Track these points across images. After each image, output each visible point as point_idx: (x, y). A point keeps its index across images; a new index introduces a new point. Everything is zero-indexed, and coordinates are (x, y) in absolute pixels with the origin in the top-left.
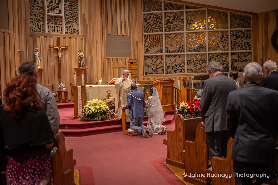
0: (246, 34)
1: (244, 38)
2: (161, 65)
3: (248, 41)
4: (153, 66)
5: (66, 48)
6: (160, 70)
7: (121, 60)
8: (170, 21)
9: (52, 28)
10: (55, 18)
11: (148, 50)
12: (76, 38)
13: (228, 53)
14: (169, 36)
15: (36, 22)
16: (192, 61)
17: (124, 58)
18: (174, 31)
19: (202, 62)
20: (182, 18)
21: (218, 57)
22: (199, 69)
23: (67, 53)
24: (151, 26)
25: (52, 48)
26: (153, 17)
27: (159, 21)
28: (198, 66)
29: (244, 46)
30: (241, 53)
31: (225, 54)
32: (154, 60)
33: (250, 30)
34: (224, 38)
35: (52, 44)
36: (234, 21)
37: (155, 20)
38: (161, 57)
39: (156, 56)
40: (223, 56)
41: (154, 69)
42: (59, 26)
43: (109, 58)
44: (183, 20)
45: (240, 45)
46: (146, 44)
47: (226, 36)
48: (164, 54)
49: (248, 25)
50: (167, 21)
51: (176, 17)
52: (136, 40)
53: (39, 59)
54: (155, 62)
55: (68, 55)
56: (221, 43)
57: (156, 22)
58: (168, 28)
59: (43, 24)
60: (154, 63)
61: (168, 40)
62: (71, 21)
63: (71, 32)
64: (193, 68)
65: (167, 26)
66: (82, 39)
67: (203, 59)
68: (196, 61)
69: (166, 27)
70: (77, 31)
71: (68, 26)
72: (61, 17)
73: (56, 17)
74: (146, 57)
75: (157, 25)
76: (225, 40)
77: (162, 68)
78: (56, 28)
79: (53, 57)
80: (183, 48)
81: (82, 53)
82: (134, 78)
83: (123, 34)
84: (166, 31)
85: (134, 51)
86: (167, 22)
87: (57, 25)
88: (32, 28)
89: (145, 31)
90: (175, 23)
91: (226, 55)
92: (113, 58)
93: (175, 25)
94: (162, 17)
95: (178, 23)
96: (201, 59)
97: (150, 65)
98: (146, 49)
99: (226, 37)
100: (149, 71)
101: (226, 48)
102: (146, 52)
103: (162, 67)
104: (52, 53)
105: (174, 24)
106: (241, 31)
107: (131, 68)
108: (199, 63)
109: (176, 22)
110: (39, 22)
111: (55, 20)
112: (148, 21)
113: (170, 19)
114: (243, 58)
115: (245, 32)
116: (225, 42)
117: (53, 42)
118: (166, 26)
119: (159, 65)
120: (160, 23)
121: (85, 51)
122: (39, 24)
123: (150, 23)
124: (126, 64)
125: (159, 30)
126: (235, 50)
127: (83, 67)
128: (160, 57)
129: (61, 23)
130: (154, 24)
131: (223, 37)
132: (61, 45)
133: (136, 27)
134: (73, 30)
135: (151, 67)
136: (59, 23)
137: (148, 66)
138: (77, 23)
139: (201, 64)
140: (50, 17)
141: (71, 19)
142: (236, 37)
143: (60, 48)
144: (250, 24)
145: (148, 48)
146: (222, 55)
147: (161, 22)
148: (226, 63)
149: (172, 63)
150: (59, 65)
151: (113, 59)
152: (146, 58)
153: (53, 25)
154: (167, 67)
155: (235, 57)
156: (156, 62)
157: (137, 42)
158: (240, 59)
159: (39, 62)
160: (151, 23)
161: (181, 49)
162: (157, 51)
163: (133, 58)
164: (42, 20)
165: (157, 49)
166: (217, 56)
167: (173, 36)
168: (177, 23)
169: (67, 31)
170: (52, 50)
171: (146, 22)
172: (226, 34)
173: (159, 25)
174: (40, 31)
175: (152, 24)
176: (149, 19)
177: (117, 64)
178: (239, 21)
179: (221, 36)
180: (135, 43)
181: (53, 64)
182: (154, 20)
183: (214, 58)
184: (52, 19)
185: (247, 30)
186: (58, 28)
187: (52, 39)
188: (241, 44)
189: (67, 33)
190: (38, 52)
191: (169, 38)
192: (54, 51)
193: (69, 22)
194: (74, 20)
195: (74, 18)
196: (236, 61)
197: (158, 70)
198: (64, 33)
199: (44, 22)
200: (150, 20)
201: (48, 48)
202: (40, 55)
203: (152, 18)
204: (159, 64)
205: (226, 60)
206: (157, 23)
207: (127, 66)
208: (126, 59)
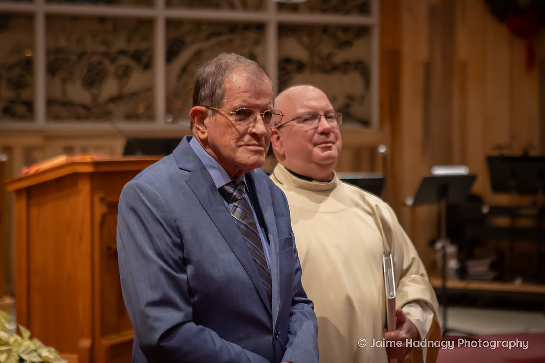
13: (261, 27)
16: (74, 58)
19: (132, 63)
21: (213, 41)
22: (113, 100)
28: (110, 87)
30: (325, 30)
31: (247, 27)
40: (237, 37)
64: (78, 93)
68: (96, 59)
91: (251, 35)
96: (125, 49)
108: (111, 68)
114: (329, 57)
126: (295, 12)
139: (124, 74)
155: (296, 50)
158: (317, 62)
196: (300, 67)
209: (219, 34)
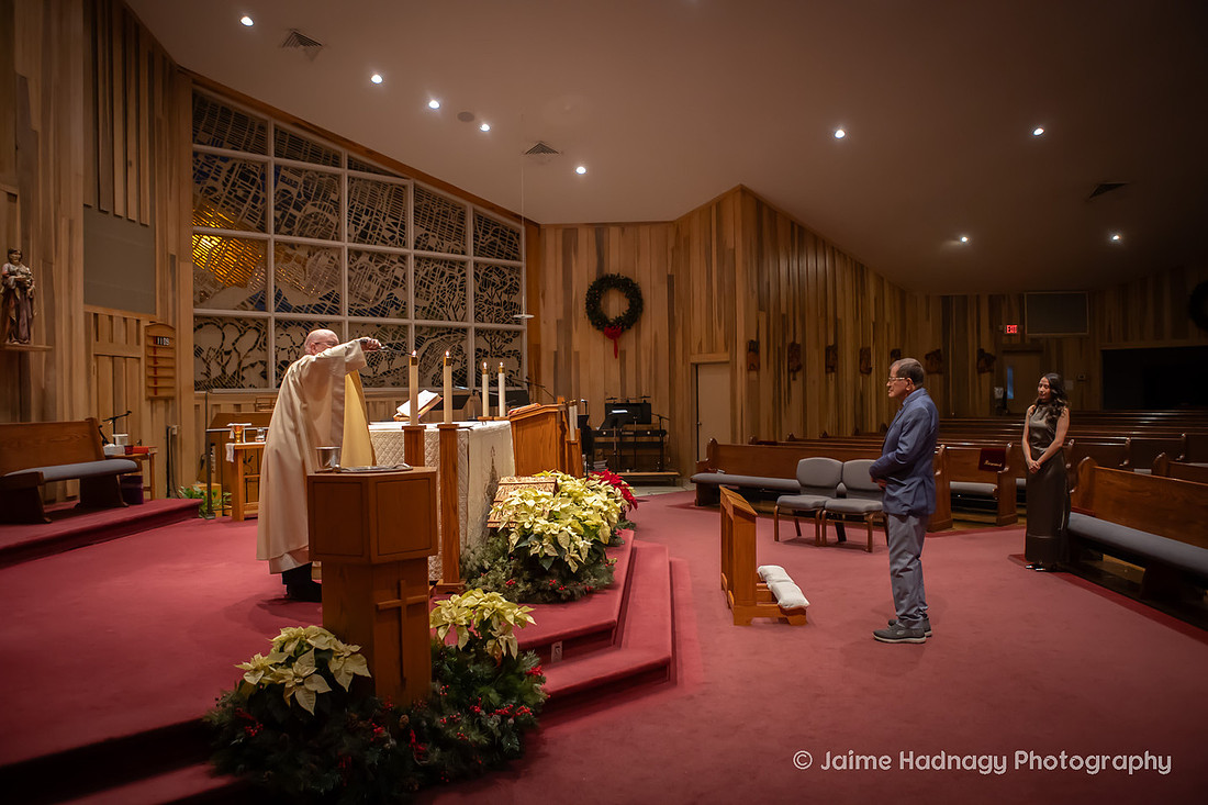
0: (508, 277)
1: (506, 287)
2: (257, 355)
3: (514, 299)
4: (226, 358)
6: (252, 375)
7: (123, 324)
8: (291, 199)
11: (207, 296)
13: (465, 330)
14: (290, 251)
17: (132, 317)
18: (307, 236)
19: (394, 351)
20: (333, 197)
21: (440, 338)
22: (384, 373)
24: (221, 202)
26: (231, 171)
27: (253, 192)
28: (383, 366)
29: (504, 312)
30: (498, 332)
31: (457, 330)
32: (232, 334)
33: (519, 269)
34: (454, 281)
36: (481, 236)
37: (239, 183)
38: (260, 326)
39: (238, 319)
40: (452, 336)
41: (230, 370)
44: (337, 204)
45: (496, 308)
47: (459, 275)
48: (272, 314)
49: (512, 254)
50: (283, 196)
51: (314, 190)
52: (172, 249)
54: (233, 344)
56: (447, 295)
57: (240, 193)
58: (286, 224)
60: (231, 348)
61: (285, 265)
65: (283, 216)
67: (397, 341)
69: (278, 216)
74: (198, 322)
75: (246, 206)
76: (458, 289)
77: (260, 368)
80: (337, 300)
82: (163, 402)
83: (133, 214)
84: (277, 231)
85: (164, 292)
86: (284, 201)
90: (309, 208)
91: (460, 335)
92: (99, 310)
93: (310, 215)
94: (263, 177)
95: (321, 211)
96: (391, 342)
97: (212, 354)
98: (198, 291)
99: (459, 280)
100: (208, 374)
101: (460, 312)
102: (198, 299)
103: (261, 362)
105: (308, 212)
106: (497, 269)
107: (155, 360)
109: (315, 205)
112: (209, 182)
113: (294, 192)
114: (501, 348)
115: (506, 272)
116: (456, 293)
118: (279, 214)
119: (250, 353)
120: (256, 199)
123: (215, 190)
124: (138, 344)
125: (254, 225)
126: (483, 321)
128: (253, 324)
130: (232, 197)
131: (452, 277)
135: (219, 360)
137: (204, 355)
139: (392, 358)
142: (486, 284)
144: (516, 250)
145: (207, 285)
146: (448, 333)
147: (262, 195)
148: (459, 358)
149: (297, 349)
151: (96, 315)
152: (201, 323)
154: (279, 363)
155: (484, 344)
156: (236, 341)
157: (173, 258)
158: (494, 350)
160: (222, 192)
161: (328, 303)
162: (243, 303)
163: (162, 319)
165: (244, 295)
166: (436, 337)
167: (303, 253)
168: (317, 210)
171: (199, 187)
172: (460, 271)
173: (254, 207)
175: (223, 198)
176: (212, 174)
177: (111, 340)
178: (493, 238)
179: (447, 275)
180: (168, 259)
182: (234, 184)
183: (429, 342)
185: (512, 268)
188: (498, 304)
191: (288, 258)
196: (486, 354)
197: (244, 374)
200: (216, 180)
203: (224, 174)
204: (251, 350)
205: (460, 350)
206: (247, 197)
207: (141, 352)
208: (138, 321)
209: (442, 334)
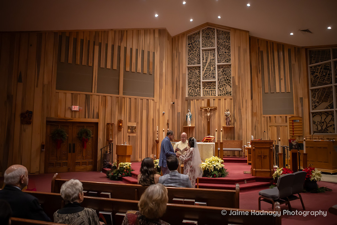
2: (332, 123)
4: (322, 124)
5: (215, 108)
6: (330, 129)
7: (280, 118)
9: (207, 92)
10: (210, 84)
11: (317, 106)
12: (225, 99)
15: (193, 88)
17: (284, 116)
23: (216, 112)
24: (319, 79)
25: (202, 109)
26: (321, 69)
27: (328, 72)
32: (324, 117)
35: (203, 106)
37: (324, 71)
38: (332, 113)
39: (326, 112)
41: (324, 128)
42: (213, 89)
43: (266, 116)
46: (314, 99)
48: (335, 109)
52: (300, 96)
53: (190, 119)
54: (325, 120)
55: (217, 114)
57: (324, 74)
59: (199, 90)
62: (224, 85)
63: (224, 94)
66: (231, 99)
70: (230, 93)
71: (221, 89)
72: (215, 82)
73: (210, 82)
74: (314, 114)
75: (326, 77)
77: (333, 127)
78: (210, 92)
79: (204, 117)
81: (229, 112)
82: (298, 137)
83: (283, 90)
85: (297, 108)
87: (211, 89)
88: (190, 94)
89: (313, 85)
94: (331, 67)
97: (318, 123)
98: (314, 105)
100: (317, 129)
102: (314, 107)
103: (333, 125)
104: (203, 113)
107: (293, 126)
110: (196, 89)
111: (210, 85)
112: (316, 74)
117: (204, 104)
119: (330, 122)
120: (329, 74)
121: (234, 110)
122: (196, 90)
124: (286, 122)
125: (329, 82)
127: (229, 125)
128: (330, 113)
129: (215, 87)
130: (322, 76)
132: (211, 106)
133: (299, 83)
134: (226, 92)
135: (320, 125)
136: (213, 87)
137: (316, 124)
138: (230, 85)
140: (206, 83)
141: (224, 83)
143: (208, 109)
145: (316, 103)
147: (331, 72)
150: (209, 123)
151: (270, 117)
153: (208, 90)
157: (301, 99)
159: (189, 121)
160: (319, 75)
162: (327, 107)
163: (296, 115)
164: (198, 86)
165: (327, 104)
169: (220, 94)
170: (203, 110)
171: (313, 76)
173: (328, 77)
174: (197, 96)
175: (320, 77)
176: (316, 71)
177: (276, 122)
180: (299, 99)
181: (204, 122)
182: (322, 72)
184: (207, 85)
186: (212, 91)
187: (203, 102)
189: (221, 95)
190: (189, 113)
192: (205, 112)
193: (222, 85)
194: (227, 83)
195: (227, 81)
197: (328, 129)
198: (217, 95)
199: (200, 88)
201: (200, 109)
202: (190, 115)
203: (319, 70)
206: (326, 74)
207: (288, 124)
208: (286, 117)
